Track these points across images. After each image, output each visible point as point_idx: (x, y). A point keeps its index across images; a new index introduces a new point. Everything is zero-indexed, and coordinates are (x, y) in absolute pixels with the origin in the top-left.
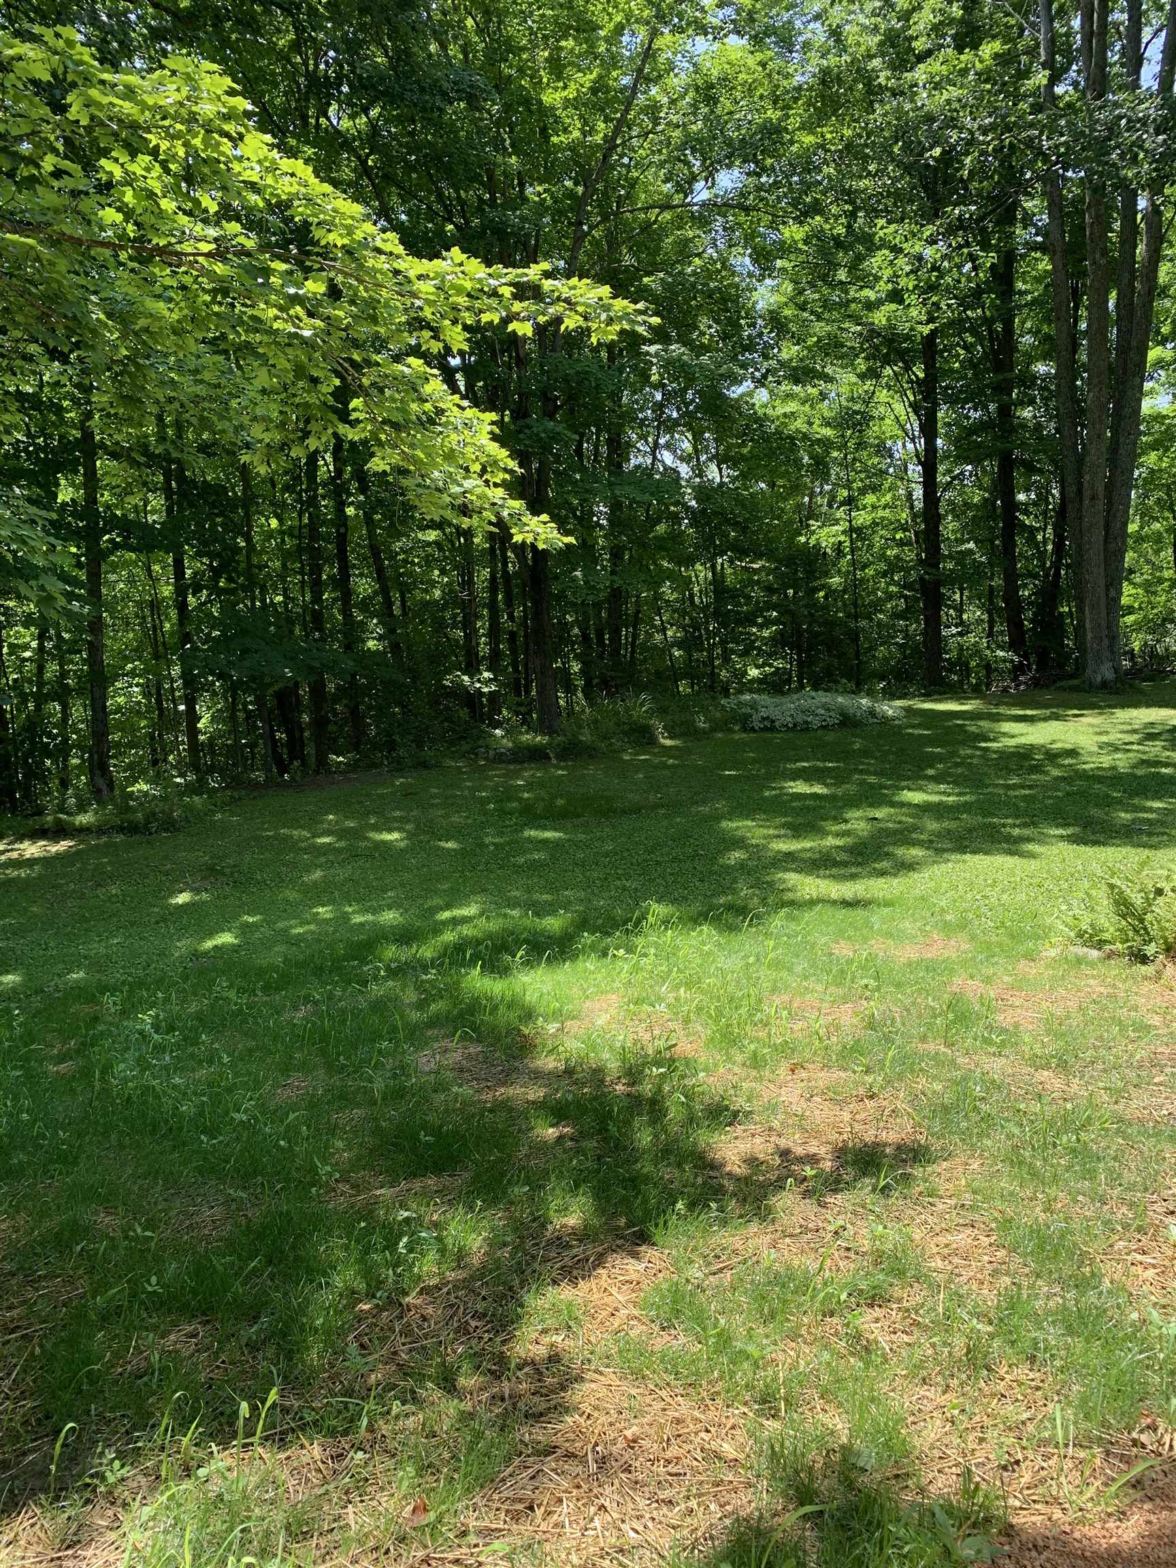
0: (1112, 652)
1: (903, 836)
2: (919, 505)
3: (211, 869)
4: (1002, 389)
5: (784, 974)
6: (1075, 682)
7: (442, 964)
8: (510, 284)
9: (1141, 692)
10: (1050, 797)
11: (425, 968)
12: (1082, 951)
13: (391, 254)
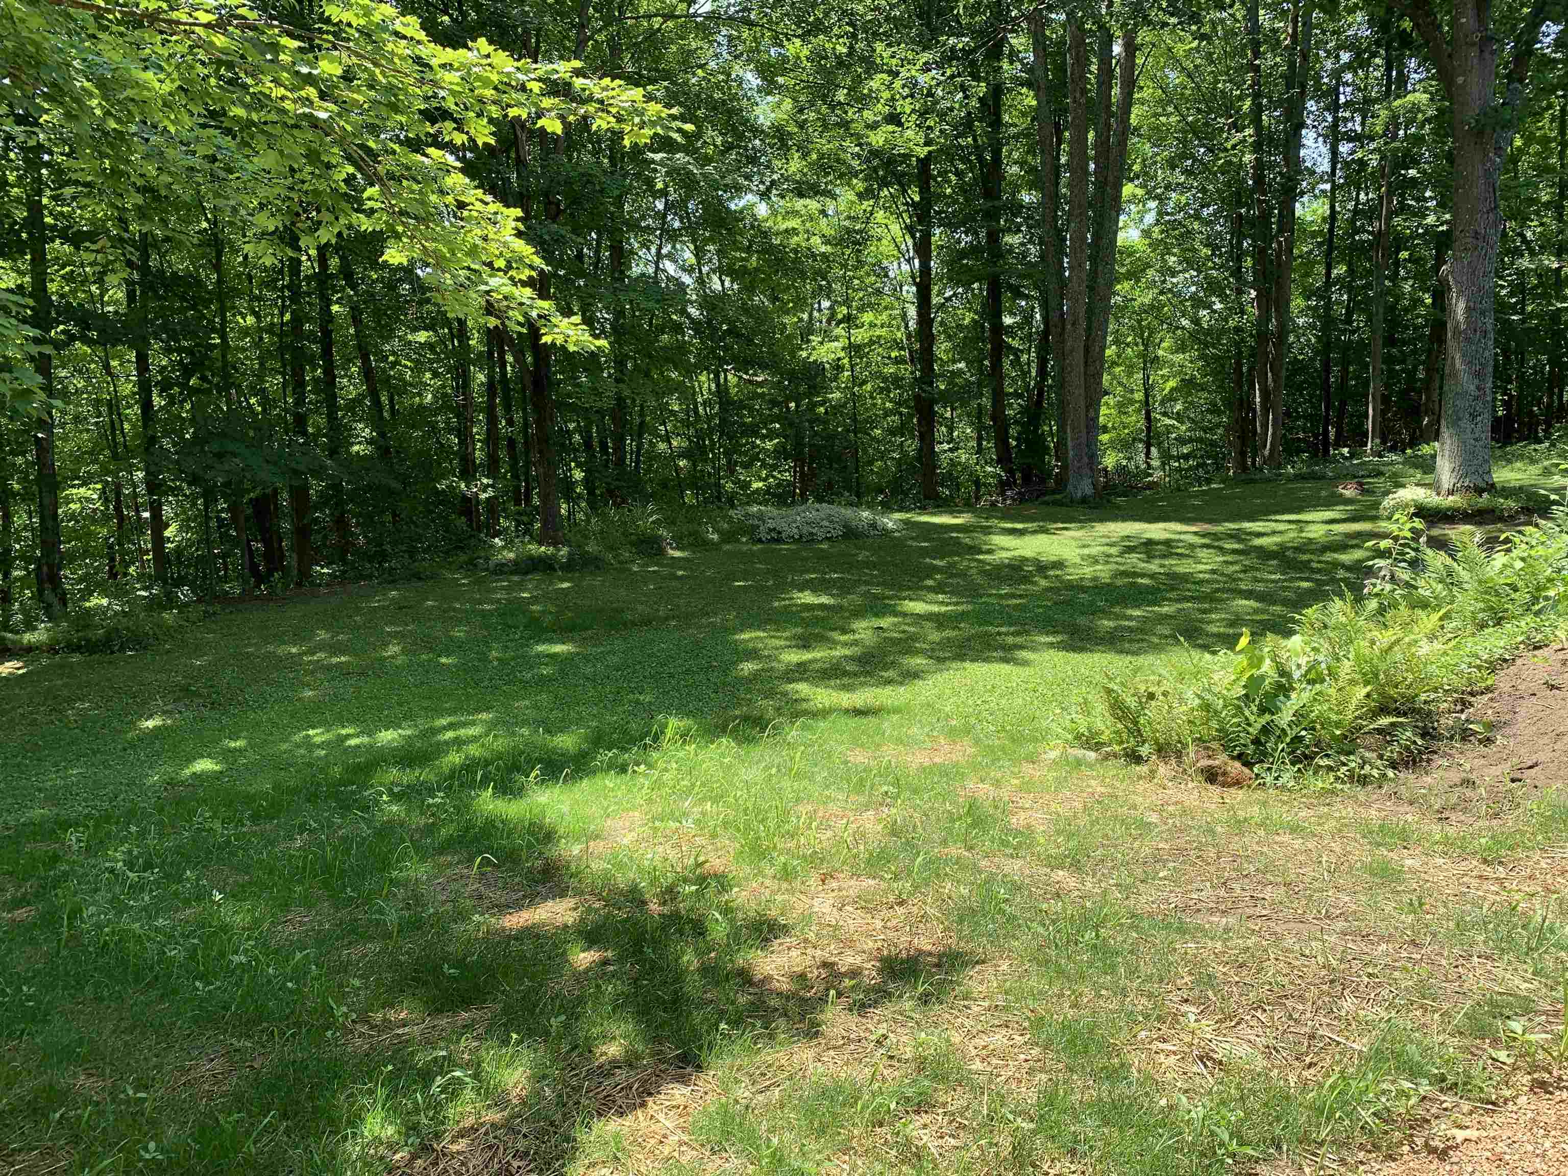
0: (1092, 469)
1: (906, 645)
2: (912, 325)
3: (186, 689)
4: (991, 215)
5: (805, 783)
6: (1058, 497)
7: (450, 787)
8: (539, 80)
9: (1119, 508)
10: (1039, 607)
11: (431, 792)
12: (1080, 753)
13: (412, 39)
